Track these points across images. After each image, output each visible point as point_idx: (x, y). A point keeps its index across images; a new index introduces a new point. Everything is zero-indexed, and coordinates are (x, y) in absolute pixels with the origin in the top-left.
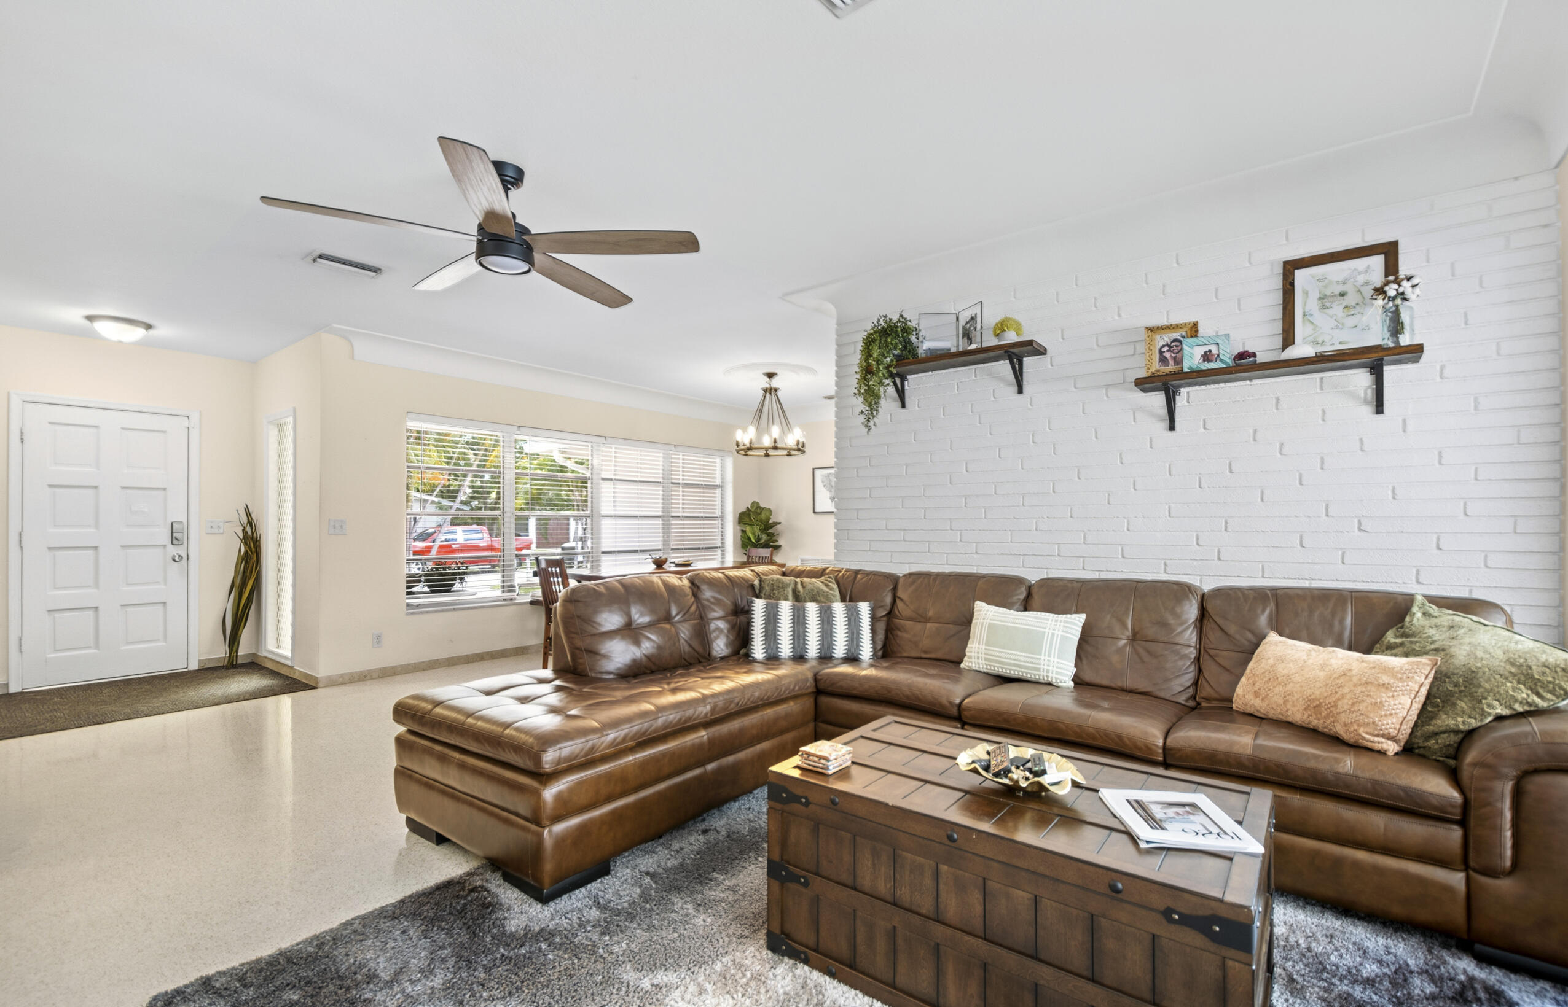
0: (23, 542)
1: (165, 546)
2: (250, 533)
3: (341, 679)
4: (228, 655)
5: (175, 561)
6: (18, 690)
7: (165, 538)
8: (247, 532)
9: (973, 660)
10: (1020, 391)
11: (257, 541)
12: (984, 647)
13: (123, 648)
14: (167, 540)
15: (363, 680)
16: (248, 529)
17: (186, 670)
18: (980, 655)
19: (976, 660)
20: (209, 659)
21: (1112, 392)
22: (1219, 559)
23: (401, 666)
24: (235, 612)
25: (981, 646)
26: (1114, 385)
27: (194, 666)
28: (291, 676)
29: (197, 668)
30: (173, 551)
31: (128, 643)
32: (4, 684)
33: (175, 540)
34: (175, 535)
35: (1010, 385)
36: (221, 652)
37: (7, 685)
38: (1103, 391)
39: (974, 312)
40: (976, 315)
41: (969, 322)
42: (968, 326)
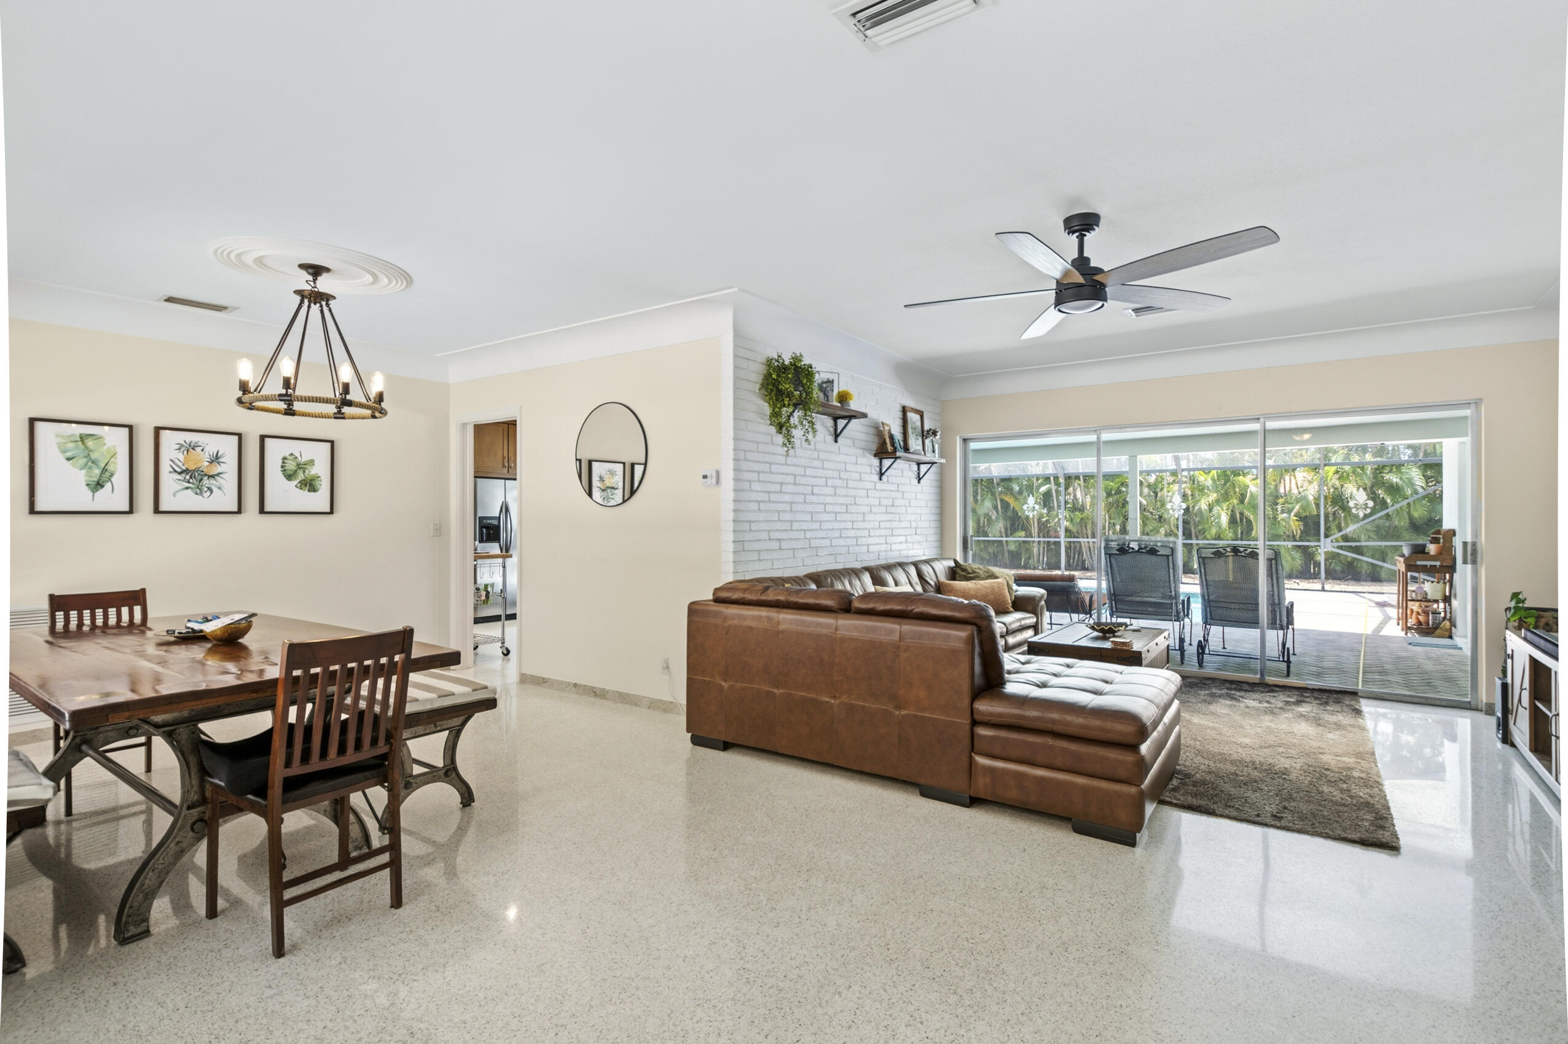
10: (836, 441)
21: (868, 454)
26: (869, 451)
35: (829, 435)
38: (862, 451)
39: (831, 377)
40: (833, 380)
41: (826, 383)
42: (824, 385)
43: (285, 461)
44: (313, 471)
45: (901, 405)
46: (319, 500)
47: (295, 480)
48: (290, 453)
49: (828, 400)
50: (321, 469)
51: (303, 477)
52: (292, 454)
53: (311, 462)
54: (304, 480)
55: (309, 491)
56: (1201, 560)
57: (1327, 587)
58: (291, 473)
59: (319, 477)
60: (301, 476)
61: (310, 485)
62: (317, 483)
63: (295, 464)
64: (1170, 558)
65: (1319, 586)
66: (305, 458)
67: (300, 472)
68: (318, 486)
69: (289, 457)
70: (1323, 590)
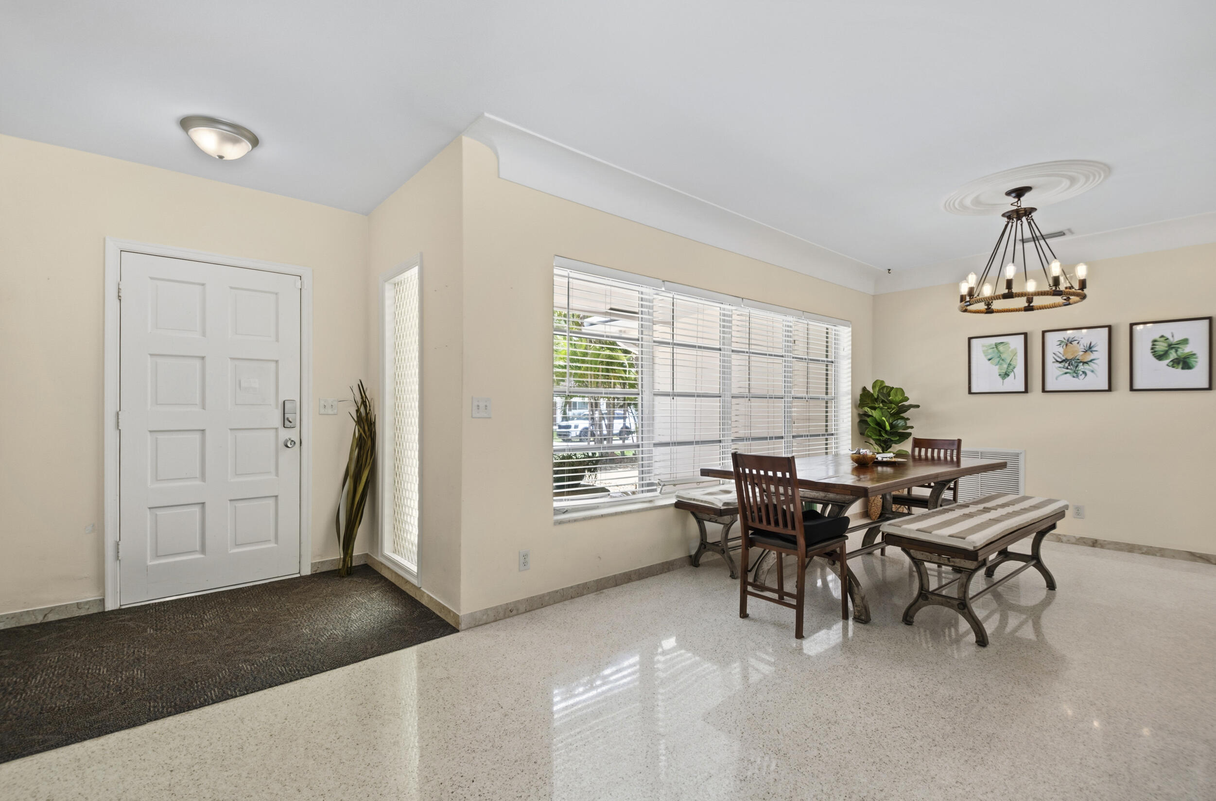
0: (120, 424)
1: (277, 429)
2: (363, 414)
3: (485, 617)
4: (342, 557)
5: (287, 446)
6: (117, 607)
7: (276, 419)
8: (361, 414)
11: (371, 424)
13: (232, 551)
14: (277, 421)
15: (509, 617)
16: (362, 410)
17: (298, 575)
20: (322, 562)
23: (549, 593)
24: (349, 505)
27: (307, 571)
28: (418, 599)
29: (309, 573)
30: (285, 434)
31: (237, 545)
32: (100, 600)
33: (286, 422)
34: (287, 416)
36: (336, 554)
37: (102, 601)
43: (1155, 343)
44: (1187, 349)
46: (1196, 377)
47: (1166, 359)
48: (1160, 335)
50: (1196, 347)
51: (1176, 356)
52: (1163, 336)
53: (1185, 341)
54: (1176, 359)
55: (1183, 369)
58: (1162, 353)
59: (1194, 354)
60: (1173, 355)
61: (1184, 363)
62: (1191, 361)
63: (1166, 345)
66: (1177, 339)
67: (1172, 352)
68: (1194, 363)
69: (1159, 339)
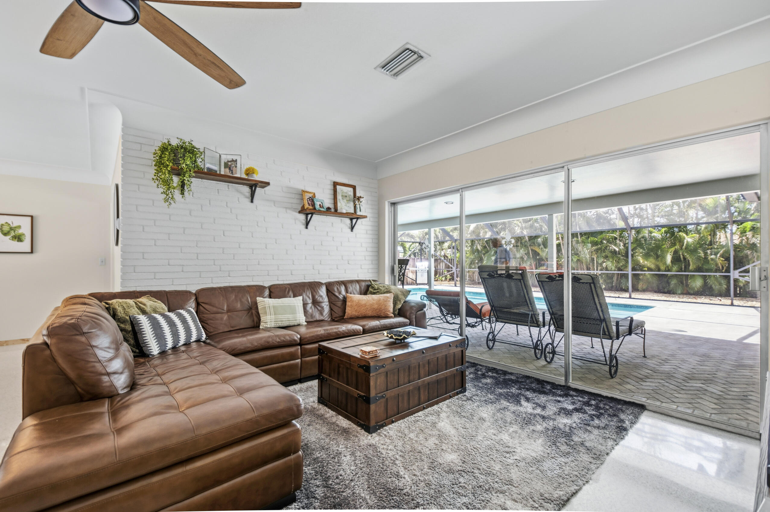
9: (268, 323)
10: (252, 202)
12: (274, 316)
18: (272, 320)
19: (270, 323)
21: (288, 211)
22: (319, 274)
25: (272, 316)
26: (289, 208)
35: (247, 197)
38: (285, 209)
39: (234, 158)
40: (236, 160)
41: (231, 161)
42: (230, 163)
43: (3, 226)
44: (20, 231)
45: (331, 181)
46: (25, 246)
47: (9, 235)
48: (5, 222)
49: (232, 173)
50: (26, 230)
51: (14, 235)
52: (7, 223)
53: (19, 227)
54: (14, 236)
55: (18, 241)
56: (540, 283)
57: (736, 302)
58: (6, 232)
59: (24, 234)
60: (12, 234)
61: (19, 238)
62: (22, 238)
63: (9, 228)
64: (522, 281)
65: (729, 302)
66: (15, 225)
67: (12, 232)
68: (23, 239)
69: (4, 224)
70: (732, 305)
